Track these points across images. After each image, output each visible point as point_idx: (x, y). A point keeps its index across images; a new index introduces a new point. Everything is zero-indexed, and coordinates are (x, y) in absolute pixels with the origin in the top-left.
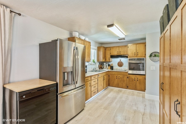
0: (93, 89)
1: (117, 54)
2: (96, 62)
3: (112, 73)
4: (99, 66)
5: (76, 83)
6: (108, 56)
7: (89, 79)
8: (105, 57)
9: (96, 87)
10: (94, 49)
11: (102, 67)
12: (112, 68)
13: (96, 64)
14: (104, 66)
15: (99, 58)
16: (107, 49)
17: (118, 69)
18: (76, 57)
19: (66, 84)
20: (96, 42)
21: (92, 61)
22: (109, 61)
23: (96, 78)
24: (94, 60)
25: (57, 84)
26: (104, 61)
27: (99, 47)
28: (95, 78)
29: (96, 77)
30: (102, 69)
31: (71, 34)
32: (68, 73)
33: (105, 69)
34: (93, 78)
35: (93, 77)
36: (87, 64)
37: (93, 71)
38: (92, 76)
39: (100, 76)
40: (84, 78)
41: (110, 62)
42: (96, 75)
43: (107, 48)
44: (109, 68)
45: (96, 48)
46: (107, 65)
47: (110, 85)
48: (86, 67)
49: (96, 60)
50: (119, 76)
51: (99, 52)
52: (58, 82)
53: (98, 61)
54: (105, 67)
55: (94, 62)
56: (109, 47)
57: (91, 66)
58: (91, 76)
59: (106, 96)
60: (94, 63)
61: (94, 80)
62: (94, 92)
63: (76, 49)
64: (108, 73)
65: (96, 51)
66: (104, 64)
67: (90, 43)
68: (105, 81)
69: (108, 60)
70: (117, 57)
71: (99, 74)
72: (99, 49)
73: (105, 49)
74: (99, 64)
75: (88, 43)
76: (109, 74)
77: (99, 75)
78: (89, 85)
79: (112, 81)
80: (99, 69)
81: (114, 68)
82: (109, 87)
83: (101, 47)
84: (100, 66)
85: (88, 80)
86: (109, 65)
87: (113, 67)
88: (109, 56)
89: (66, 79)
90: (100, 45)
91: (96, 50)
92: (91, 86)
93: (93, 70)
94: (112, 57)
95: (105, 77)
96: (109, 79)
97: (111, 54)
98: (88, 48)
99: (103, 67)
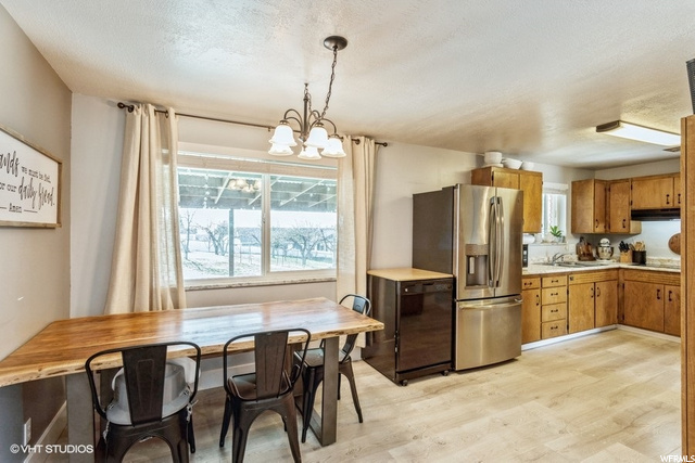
0: (547, 314)
1: (665, 206)
2: (564, 233)
3: (636, 278)
4: (577, 248)
5: (497, 286)
6: (620, 213)
7: (536, 282)
8: (604, 216)
9: (562, 313)
10: (559, 191)
11: (590, 255)
12: (639, 257)
13: (567, 241)
14: (600, 249)
15: (579, 221)
16: (615, 188)
17: (668, 264)
18: (498, 219)
19: (472, 282)
20: (568, 168)
21: (550, 230)
22: (625, 230)
23: (560, 283)
24: (556, 227)
25: (454, 279)
26: (600, 229)
27: (580, 181)
28: (556, 284)
29: (563, 280)
30: (594, 259)
31: (480, 158)
32: (476, 258)
33: (605, 262)
34: (547, 282)
35: (550, 279)
36: (527, 239)
37: (552, 265)
38: (547, 275)
39: (577, 279)
40: (517, 277)
41: (629, 235)
42: (562, 274)
43: (615, 182)
44: (628, 256)
45: (567, 186)
46: (617, 246)
47: (627, 320)
48: (526, 247)
49: (564, 230)
50: (668, 288)
51: (578, 201)
52: (457, 275)
53: (572, 232)
54: (606, 254)
55: (557, 234)
56: (627, 180)
57: (544, 248)
58: (541, 276)
59: (617, 367)
60: (556, 239)
61: (555, 290)
62: (554, 326)
63: (495, 202)
64: (614, 275)
65: (564, 199)
66: (599, 244)
67: (540, 175)
68: (601, 302)
69: (618, 227)
70: (664, 215)
71: (572, 273)
72: (577, 190)
73: (608, 187)
74: (578, 241)
75: (531, 178)
76: (622, 279)
77: (575, 276)
78: (534, 300)
79: (636, 307)
80: (579, 259)
81: (648, 257)
82: (622, 327)
83: (587, 181)
84: (583, 249)
85: (532, 286)
86: (624, 247)
87: (643, 254)
88: (627, 214)
89: (472, 271)
90: (582, 177)
91: (565, 192)
92: (540, 304)
93: (551, 259)
94: (640, 215)
95: (603, 288)
96: (623, 297)
97: (635, 207)
98: (533, 193)
99: (598, 253)
